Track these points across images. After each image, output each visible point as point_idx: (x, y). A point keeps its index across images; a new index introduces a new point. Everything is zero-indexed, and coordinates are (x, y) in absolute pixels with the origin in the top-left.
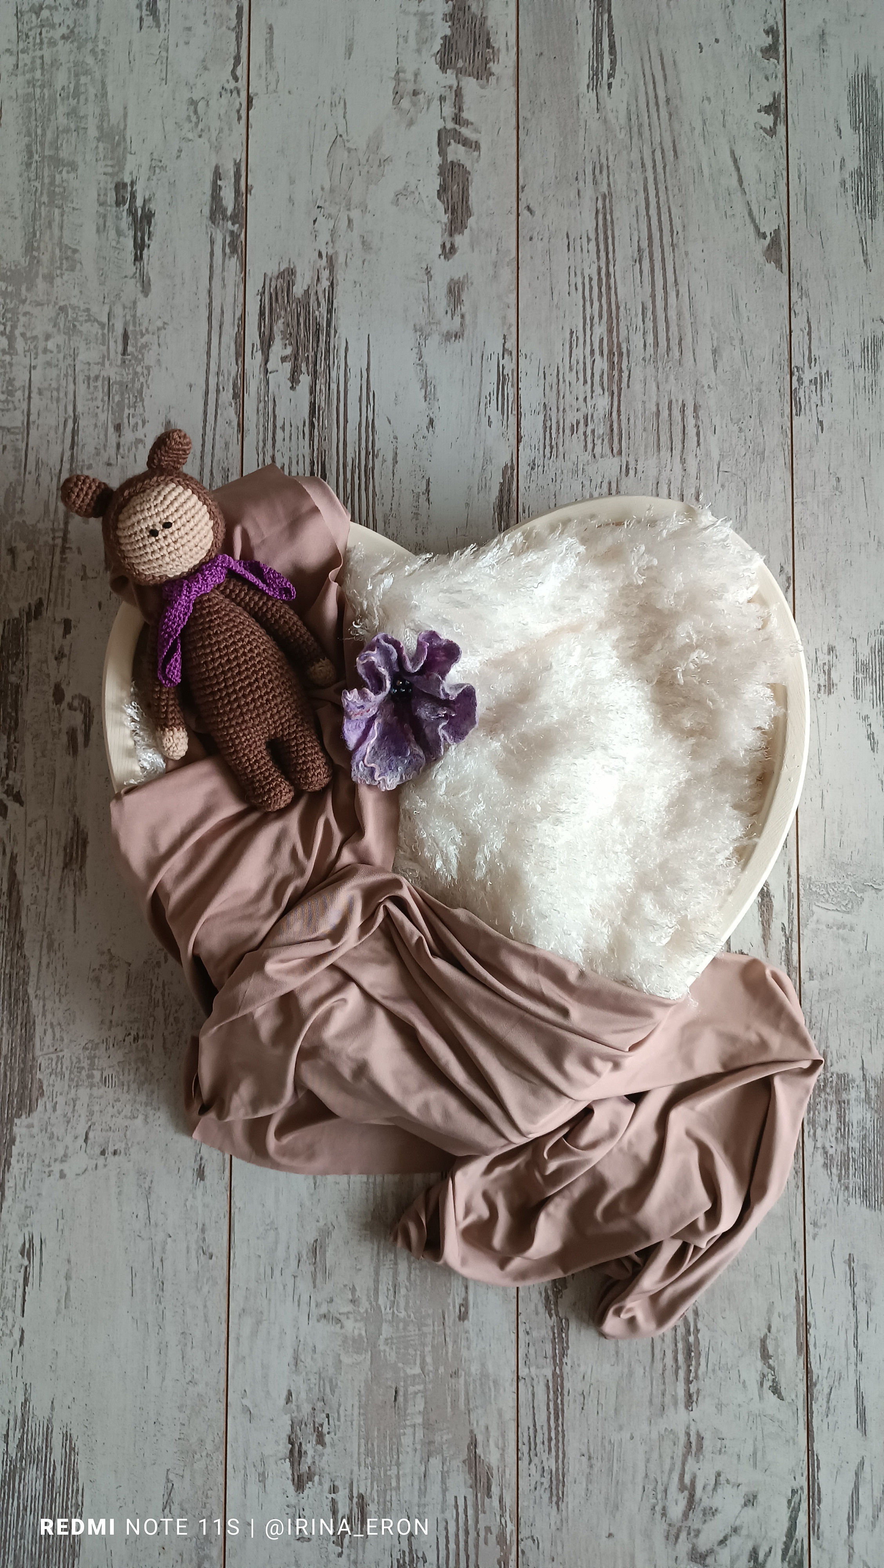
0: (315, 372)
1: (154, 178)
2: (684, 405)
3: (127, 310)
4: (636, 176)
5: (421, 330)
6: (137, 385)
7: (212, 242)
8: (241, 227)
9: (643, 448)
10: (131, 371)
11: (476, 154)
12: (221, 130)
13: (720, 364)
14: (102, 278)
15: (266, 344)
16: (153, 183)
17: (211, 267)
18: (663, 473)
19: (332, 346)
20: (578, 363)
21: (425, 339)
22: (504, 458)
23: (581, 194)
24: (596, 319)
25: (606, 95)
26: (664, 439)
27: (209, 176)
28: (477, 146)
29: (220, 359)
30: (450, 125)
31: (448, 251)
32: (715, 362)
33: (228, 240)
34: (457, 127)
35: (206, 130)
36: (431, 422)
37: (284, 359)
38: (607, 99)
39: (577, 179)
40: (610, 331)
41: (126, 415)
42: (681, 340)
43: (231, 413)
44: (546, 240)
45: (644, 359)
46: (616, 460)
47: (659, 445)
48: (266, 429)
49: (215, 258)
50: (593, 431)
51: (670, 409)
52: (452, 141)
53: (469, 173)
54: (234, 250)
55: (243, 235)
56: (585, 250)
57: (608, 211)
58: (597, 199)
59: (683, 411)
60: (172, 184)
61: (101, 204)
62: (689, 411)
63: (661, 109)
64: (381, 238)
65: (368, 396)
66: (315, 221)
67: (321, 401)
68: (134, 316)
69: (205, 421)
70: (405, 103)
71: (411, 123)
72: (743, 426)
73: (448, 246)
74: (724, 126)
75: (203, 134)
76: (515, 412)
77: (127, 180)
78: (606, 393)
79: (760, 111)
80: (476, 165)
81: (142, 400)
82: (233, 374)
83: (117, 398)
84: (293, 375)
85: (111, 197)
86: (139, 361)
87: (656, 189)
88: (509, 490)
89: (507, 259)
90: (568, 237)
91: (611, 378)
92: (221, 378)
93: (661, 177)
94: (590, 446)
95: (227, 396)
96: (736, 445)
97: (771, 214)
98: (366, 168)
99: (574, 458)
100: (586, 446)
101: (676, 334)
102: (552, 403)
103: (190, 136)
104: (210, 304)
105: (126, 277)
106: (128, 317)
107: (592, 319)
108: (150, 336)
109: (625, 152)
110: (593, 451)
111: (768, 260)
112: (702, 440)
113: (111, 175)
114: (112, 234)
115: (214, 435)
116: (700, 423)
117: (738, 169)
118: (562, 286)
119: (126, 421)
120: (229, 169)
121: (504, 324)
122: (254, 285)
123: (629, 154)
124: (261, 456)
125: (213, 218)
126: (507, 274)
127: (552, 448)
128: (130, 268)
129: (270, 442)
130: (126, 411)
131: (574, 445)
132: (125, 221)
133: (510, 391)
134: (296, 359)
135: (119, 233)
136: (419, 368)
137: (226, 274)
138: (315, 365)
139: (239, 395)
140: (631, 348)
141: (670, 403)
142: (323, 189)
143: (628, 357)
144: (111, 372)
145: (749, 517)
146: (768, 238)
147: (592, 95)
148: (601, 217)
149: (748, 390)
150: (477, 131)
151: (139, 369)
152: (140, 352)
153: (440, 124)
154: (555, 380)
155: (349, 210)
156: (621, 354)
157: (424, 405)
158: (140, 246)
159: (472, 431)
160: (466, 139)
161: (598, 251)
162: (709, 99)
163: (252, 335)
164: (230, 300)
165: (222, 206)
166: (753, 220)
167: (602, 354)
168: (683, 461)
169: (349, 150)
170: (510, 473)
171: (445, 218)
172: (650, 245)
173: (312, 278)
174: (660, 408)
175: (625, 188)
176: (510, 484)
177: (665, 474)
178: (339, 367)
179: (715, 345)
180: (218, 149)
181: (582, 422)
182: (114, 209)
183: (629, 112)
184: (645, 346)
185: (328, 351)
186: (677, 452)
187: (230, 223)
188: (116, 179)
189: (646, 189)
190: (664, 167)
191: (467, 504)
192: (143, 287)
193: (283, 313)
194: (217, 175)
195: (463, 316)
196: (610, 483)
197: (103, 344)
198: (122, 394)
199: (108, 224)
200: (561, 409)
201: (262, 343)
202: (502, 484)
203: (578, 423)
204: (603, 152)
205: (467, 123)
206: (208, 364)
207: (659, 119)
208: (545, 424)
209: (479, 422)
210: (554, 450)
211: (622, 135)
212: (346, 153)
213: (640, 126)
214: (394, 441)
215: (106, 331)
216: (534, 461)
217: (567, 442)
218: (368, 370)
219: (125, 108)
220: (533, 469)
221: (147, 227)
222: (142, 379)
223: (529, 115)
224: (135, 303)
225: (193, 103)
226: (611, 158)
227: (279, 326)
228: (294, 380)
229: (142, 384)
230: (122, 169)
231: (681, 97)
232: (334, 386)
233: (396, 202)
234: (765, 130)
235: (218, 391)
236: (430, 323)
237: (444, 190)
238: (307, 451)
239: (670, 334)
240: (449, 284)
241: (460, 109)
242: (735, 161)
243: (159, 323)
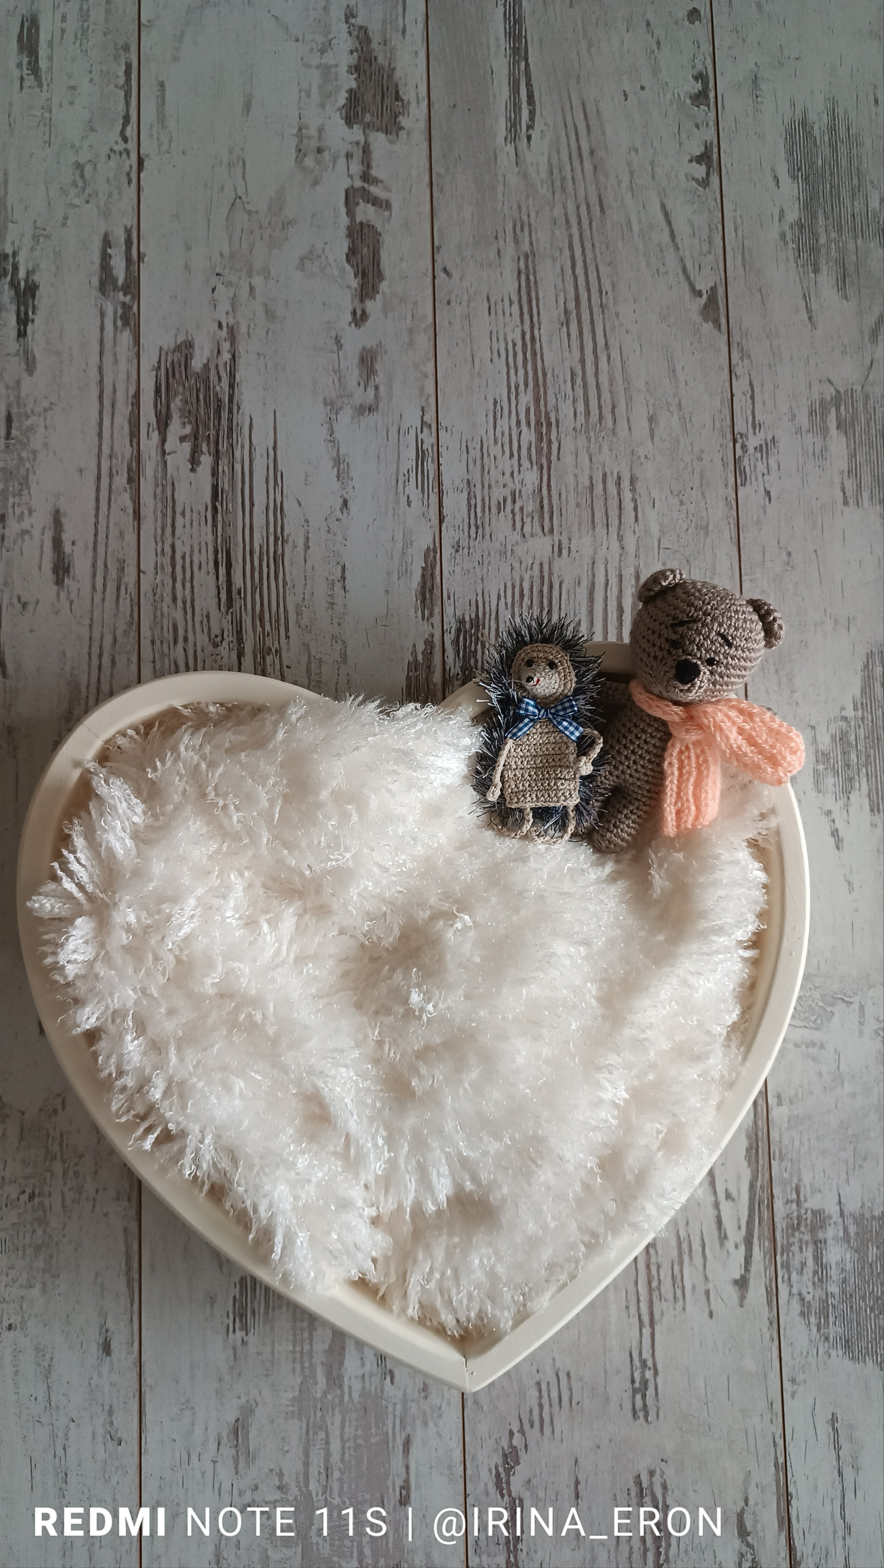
0: (217, 451)
1: (38, 247)
2: (619, 478)
3: (11, 391)
4: (560, 234)
5: (332, 403)
6: (22, 472)
7: (102, 315)
8: (133, 297)
9: (576, 526)
10: (15, 456)
11: (387, 213)
12: (110, 195)
13: (657, 432)
15: (163, 423)
16: (37, 253)
17: (102, 341)
18: (600, 552)
19: (235, 423)
20: (503, 435)
21: (337, 413)
22: (424, 540)
23: (502, 253)
24: (522, 387)
25: (525, 148)
26: (599, 515)
27: (97, 244)
28: (387, 205)
29: (112, 441)
30: (358, 183)
31: (360, 318)
32: (652, 430)
33: (120, 312)
34: (366, 185)
35: (94, 196)
36: (345, 503)
37: (183, 439)
38: (527, 153)
39: (496, 238)
40: (537, 400)
41: (11, 504)
42: (614, 407)
43: (126, 499)
44: (464, 304)
45: (575, 429)
46: (548, 539)
47: (593, 522)
48: (164, 515)
49: (106, 332)
50: (522, 509)
51: (603, 482)
52: (360, 201)
53: (380, 234)
54: (126, 322)
55: (135, 307)
56: (506, 314)
57: (530, 271)
58: (519, 259)
59: (617, 484)
60: (58, 254)
62: (626, 484)
63: (585, 162)
64: (286, 305)
65: (276, 476)
66: (213, 290)
67: (224, 483)
68: (18, 397)
69: (97, 508)
70: (309, 162)
71: (316, 182)
72: (684, 499)
73: (359, 313)
74: (653, 178)
75: (91, 201)
76: (436, 490)
77: (9, 251)
78: (534, 466)
79: (691, 161)
80: (386, 225)
81: (28, 488)
82: (128, 455)
84: (192, 456)
86: (24, 445)
87: (583, 246)
88: (432, 575)
89: (423, 326)
90: (488, 300)
91: (539, 450)
92: (114, 461)
93: (587, 233)
94: (518, 525)
95: (121, 480)
96: (676, 520)
97: (705, 270)
98: (268, 231)
99: (501, 538)
100: (514, 525)
101: (609, 401)
102: (475, 476)
103: (76, 201)
104: (101, 382)
105: (8, 354)
106: (12, 398)
107: (517, 388)
108: (36, 417)
109: (547, 209)
110: (522, 529)
111: (706, 320)
112: (640, 515)
115: (108, 524)
116: (637, 497)
117: (669, 223)
118: (483, 353)
119: (11, 510)
120: (119, 236)
121: (421, 396)
122: (148, 360)
123: (551, 210)
124: (160, 545)
125: (102, 288)
126: (424, 341)
127: (477, 527)
128: (13, 345)
129: (169, 530)
130: (12, 500)
131: (501, 525)
132: (8, 294)
133: (431, 467)
134: (196, 438)
136: (330, 444)
137: (117, 349)
138: (217, 443)
139: (134, 478)
140: (561, 418)
141: (605, 476)
142: (221, 255)
143: (558, 427)
146: (705, 296)
147: (510, 148)
148: (523, 278)
149: (688, 459)
150: (387, 189)
151: (24, 454)
152: (25, 435)
153: (347, 183)
154: (479, 455)
155: (250, 276)
156: (549, 425)
157: (337, 485)
158: (23, 321)
159: (390, 511)
160: (376, 198)
161: (521, 314)
162: (636, 150)
163: (148, 414)
164: (122, 376)
165: (112, 276)
166: (686, 277)
167: (528, 425)
168: (620, 538)
169: (250, 213)
170: (432, 555)
171: (355, 283)
172: (577, 308)
173: (212, 352)
174: (594, 482)
175: (548, 246)
176: (433, 568)
177: (602, 553)
178: (243, 447)
179: (650, 412)
180: (106, 214)
181: (509, 499)
183: (549, 166)
184: (575, 415)
185: (230, 429)
186: (613, 529)
187: (121, 294)
189: (571, 247)
190: (589, 222)
191: (387, 592)
192: (27, 365)
193: (181, 389)
194: (107, 242)
195: (377, 388)
196: (541, 564)
198: (6, 482)
200: (486, 486)
201: (158, 422)
202: (424, 569)
203: (505, 500)
204: (524, 209)
205: (376, 181)
206: (100, 447)
207: (583, 172)
208: (468, 502)
209: (397, 502)
210: (480, 530)
211: (544, 190)
212: (246, 216)
213: (563, 179)
214: (305, 524)
216: (458, 542)
217: (493, 521)
218: (275, 448)
219: (6, 176)
220: (457, 551)
221: (30, 301)
222: (28, 465)
223: (442, 171)
224: (18, 382)
225: (79, 166)
226: (533, 214)
227: (176, 404)
228: (194, 461)
229: (28, 470)
230: (3, 240)
231: (606, 148)
232: (238, 467)
233: (301, 267)
234: (697, 181)
235: (111, 476)
236: (341, 396)
237: (353, 253)
238: (210, 538)
239: (602, 401)
240: (361, 353)
241: (369, 166)
242: (666, 215)
243: (46, 404)
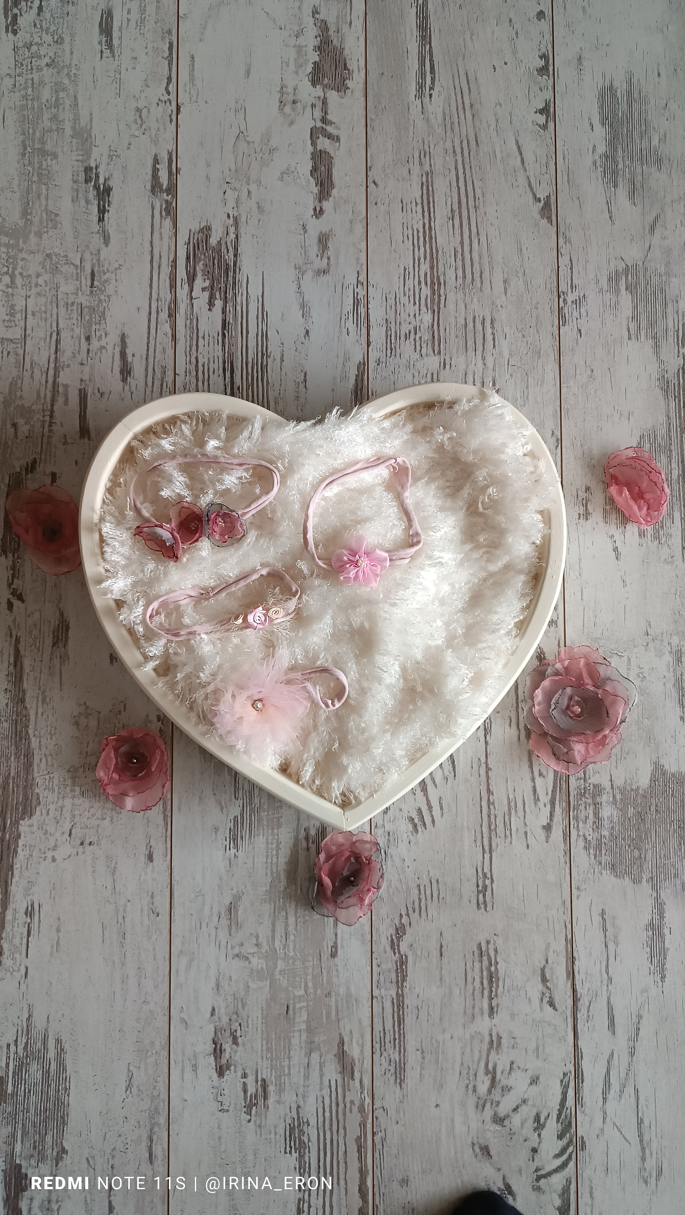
0: (226, 298)
1: (112, 163)
2: (484, 319)
3: (93, 256)
4: (450, 159)
5: (300, 268)
6: (101, 309)
7: (153, 208)
8: (173, 196)
9: (455, 350)
10: (97, 299)
11: (337, 144)
12: (159, 129)
13: (509, 290)
14: (76, 234)
15: (191, 278)
16: (111, 167)
17: (152, 225)
18: (470, 367)
19: (237, 280)
20: (409, 290)
21: (303, 274)
22: (358, 357)
23: (411, 172)
24: (422, 260)
25: (428, 102)
26: (470, 343)
27: (150, 162)
28: (338, 139)
29: (159, 290)
30: (319, 124)
31: (318, 213)
32: (505, 289)
33: (164, 206)
34: (324, 126)
35: (148, 130)
36: (307, 332)
37: (204, 289)
38: (429, 105)
39: (408, 161)
40: (432, 268)
41: (93, 329)
42: (481, 273)
43: (167, 328)
44: (386, 204)
45: (456, 287)
46: (437, 358)
47: (466, 347)
48: (192, 338)
49: (155, 219)
50: (420, 338)
51: (474, 322)
52: (320, 136)
53: (333, 158)
54: (168, 213)
55: (174, 203)
56: (414, 211)
57: (430, 184)
58: (422, 175)
59: (483, 323)
60: (124, 167)
61: (75, 182)
62: (488, 324)
63: (467, 112)
64: (271, 204)
65: (263, 315)
66: (225, 193)
67: (230, 318)
68: (99, 260)
69: (149, 333)
70: (288, 109)
71: (292, 123)
72: (525, 333)
73: (318, 209)
74: (511, 123)
75: (146, 132)
76: (366, 325)
77: (93, 165)
78: (430, 311)
79: (536, 112)
80: (337, 152)
81: (105, 319)
82: (168, 300)
83: (87, 318)
84: (210, 301)
85: (82, 177)
86: (102, 292)
87: (464, 168)
88: (362, 379)
89: (359, 218)
90: (402, 202)
91: (432, 301)
92: (160, 303)
93: (467, 160)
94: (418, 348)
95: (164, 315)
96: (521, 347)
97: (544, 184)
98: (261, 155)
99: (407, 357)
100: (415, 348)
101: (478, 269)
102: (391, 316)
103: (137, 133)
104: (152, 251)
105: (92, 233)
106: (95, 261)
107: (419, 260)
108: (110, 274)
109: (441, 142)
110: (420, 351)
111: (542, 218)
112: (496, 343)
113: (82, 161)
114: (83, 203)
115: (155, 343)
116: (495, 332)
117: (521, 154)
118: (398, 236)
119: (93, 333)
120: (164, 157)
121: (357, 264)
122: (183, 238)
123: (444, 143)
124: (188, 357)
125: (153, 191)
126: (359, 229)
127: (391, 350)
128: (96, 227)
129: (194, 347)
130: (94, 327)
131: (407, 348)
132: (92, 193)
133: (362, 310)
134: (212, 289)
135: (87, 202)
136: (298, 294)
137: (163, 230)
138: (226, 293)
139: (172, 315)
140: (447, 280)
141: (474, 318)
142: (230, 170)
143: (445, 286)
144: (83, 299)
145: (530, 398)
146: (542, 202)
147: (418, 102)
148: (425, 188)
149: (528, 308)
150: (338, 128)
151: (102, 297)
152: (103, 285)
153: (312, 124)
154: (394, 302)
155: (248, 184)
156: (439, 284)
157: (302, 320)
158: (102, 211)
159: (336, 338)
160: (330, 134)
161: (423, 211)
162: (500, 105)
163: (182, 273)
164: (166, 248)
165: (160, 183)
166: (532, 189)
167: (426, 284)
168: (483, 358)
169: (248, 143)
170: (363, 367)
171: (316, 190)
172: (460, 207)
173: (223, 233)
174: (467, 322)
175: (442, 168)
176: (363, 375)
177: (471, 368)
178: (242, 295)
179: (505, 277)
180: (156, 142)
181: (413, 331)
182: (84, 185)
183: (444, 114)
184: (456, 278)
185: (234, 283)
186: (479, 352)
187: (165, 194)
188: (86, 164)
189: (456, 168)
190: (469, 153)
191: (333, 390)
192: (105, 239)
193: (203, 257)
194: (156, 161)
195: (329, 258)
196: (432, 374)
197: (77, 280)
198: (91, 315)
199: (80, 196)
200: (398, 323)
201: (188, 278)
202: (357, 376)
203: (410, 332)
204: (426, 142)
205: (331, 123)
206: (151, 294)
207: (465, 118)
208: (386, 333)
209: (341, 332)
210: (394, 351)
211: (440, 131)
212: (246, 144)
213: (452, 123)
214: (281, 346)
215: (79, 271)
216: (379, 359)
217: (402, 346)
218: (263, 296)
219: (91, 114)
220: (378, 364)
221: (107, 198)
222: (104, 304)
223: (374, 117)
224: (99, 251)
225: (139, 110)
226: (432, 147)
227: (200, 267)
228: (211, 304)
229: (105, 307)
230: (89, 157)
231: (481, 103)
232: (239, 308)
233: (281, 179)
234: (540, 126)
235: (158, 312)
236: (306, 263)
237: (315, 170)
238: (220, 354)
239: (474, 269)
240: (319, 235)
241: (326, 113)
242: (519, 148)
243: (116, 265)
